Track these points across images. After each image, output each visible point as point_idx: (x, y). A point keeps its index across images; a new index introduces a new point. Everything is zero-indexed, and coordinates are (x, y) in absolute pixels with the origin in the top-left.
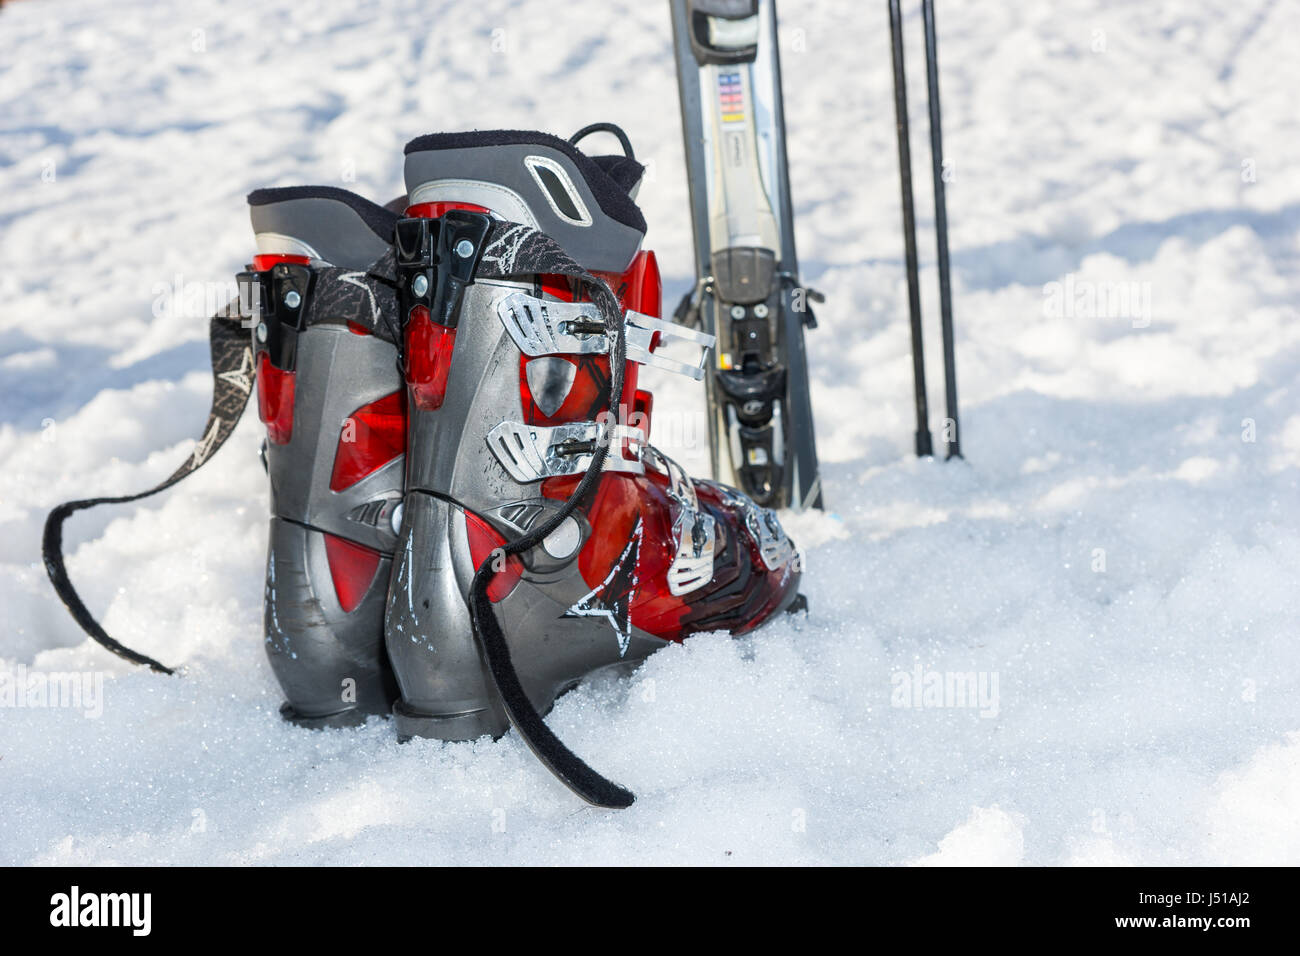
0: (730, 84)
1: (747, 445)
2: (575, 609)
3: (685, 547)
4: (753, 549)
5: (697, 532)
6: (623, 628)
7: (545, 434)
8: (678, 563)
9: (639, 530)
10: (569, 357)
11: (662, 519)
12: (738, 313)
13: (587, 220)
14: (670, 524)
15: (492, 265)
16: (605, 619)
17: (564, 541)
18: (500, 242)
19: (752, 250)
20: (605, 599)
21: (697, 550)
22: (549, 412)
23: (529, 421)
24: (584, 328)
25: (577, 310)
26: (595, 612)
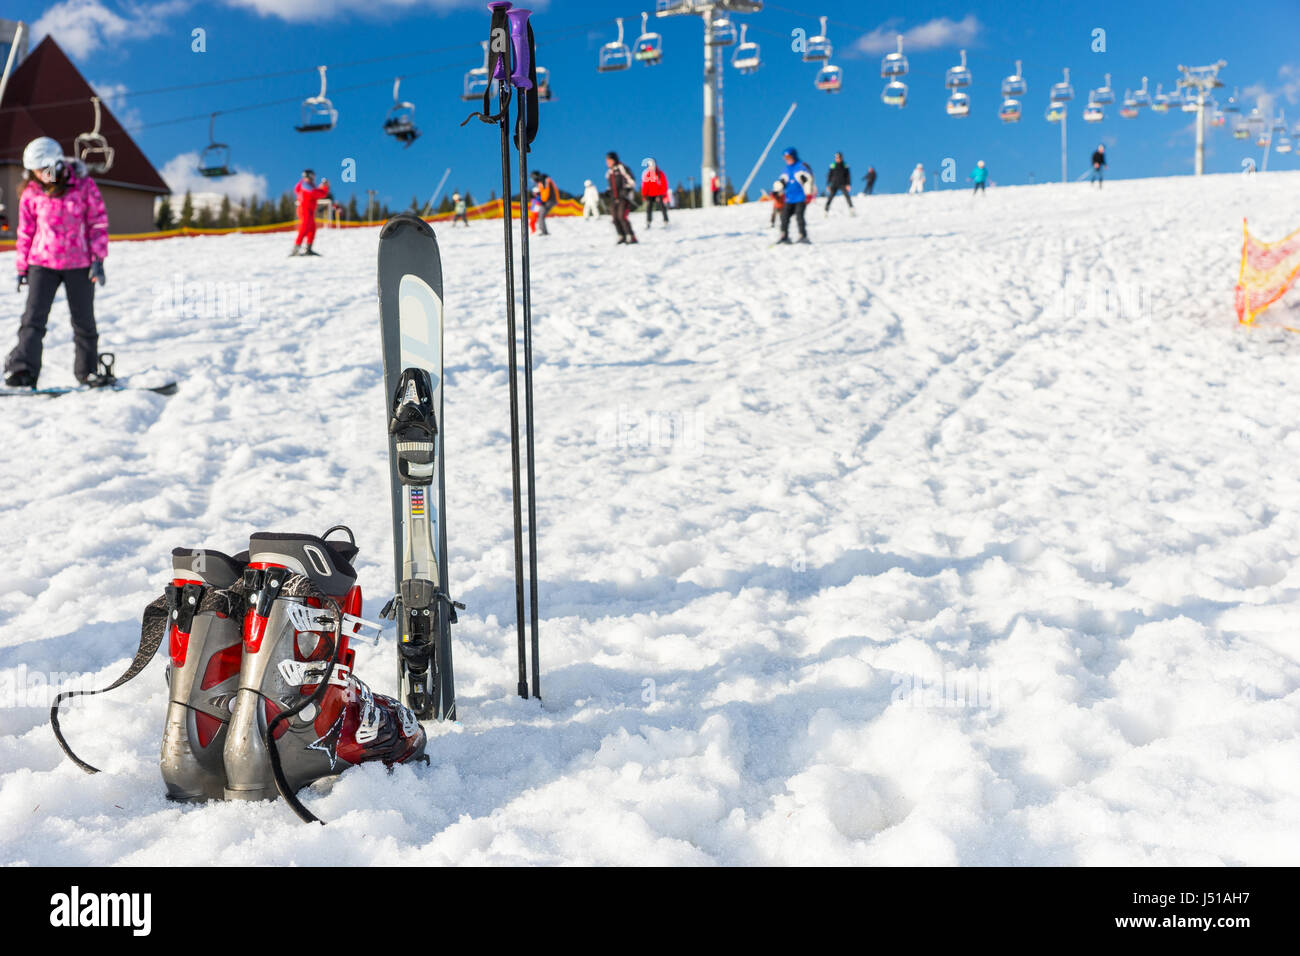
0: (417, 495)
1: (412, 683)
2: (311, 745)
3: (365, 721)
4: (400, 726)
5: (372, 716)
6: (333, 757)
7: (305, 666)
8: (361, 729)
9: (344, 713)
10: (317, 633)
11: (355, 710)
12: (415, 613)
13: (329, 573)
14: (359, 711)
15: (285, 591)
16: (325, 751)
17: (308, 714)
18: (290, 582)
19: (422, 581)
20: (326, 743)
21: (371, 724)
22: (306, 656)
23: (296, 660)
24: (324, 620)
25: (321, 612)
26: (320, 748)
